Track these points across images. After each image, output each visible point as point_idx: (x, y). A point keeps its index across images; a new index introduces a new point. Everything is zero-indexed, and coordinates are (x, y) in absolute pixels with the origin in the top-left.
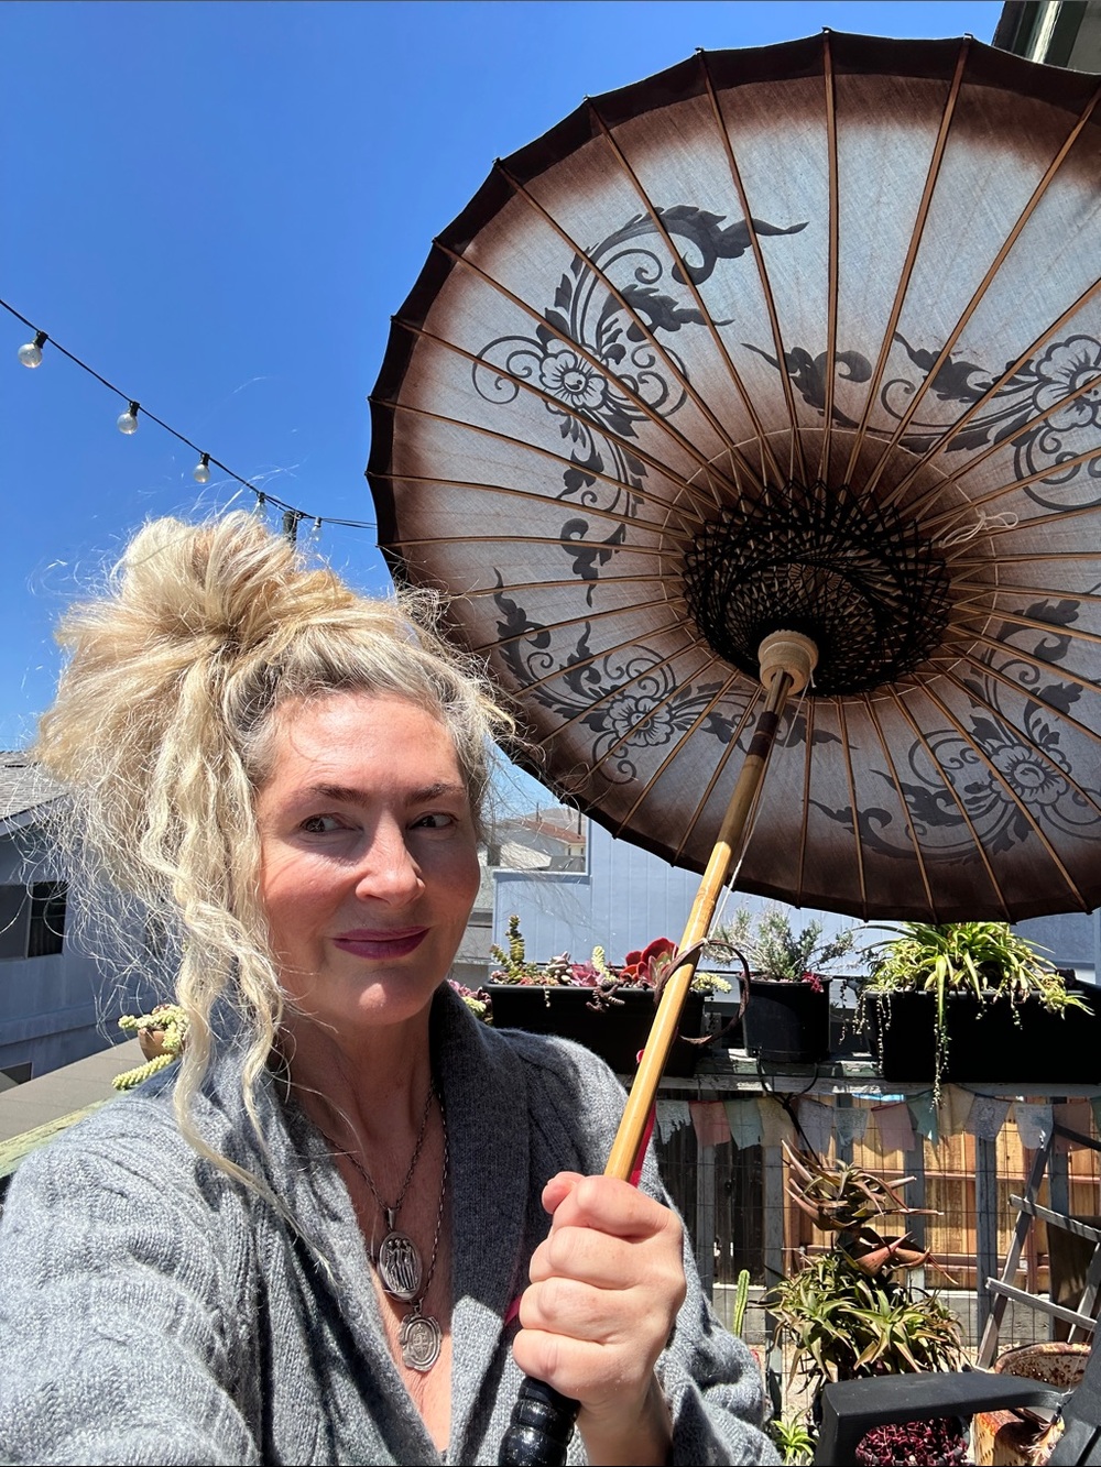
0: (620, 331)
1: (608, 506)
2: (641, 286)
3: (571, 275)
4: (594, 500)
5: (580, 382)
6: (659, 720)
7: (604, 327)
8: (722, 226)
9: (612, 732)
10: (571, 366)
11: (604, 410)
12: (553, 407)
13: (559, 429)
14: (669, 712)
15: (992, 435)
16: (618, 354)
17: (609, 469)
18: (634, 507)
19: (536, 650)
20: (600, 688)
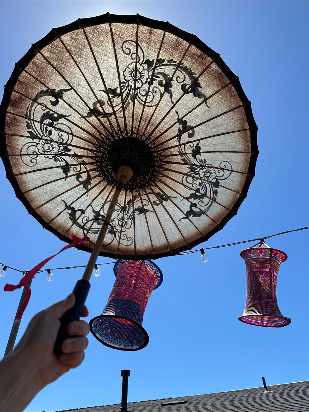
0: (202, 189)
1: (186, 146)
2: (201, 200)
3: (216, 197)
4: (190, 145)
5: (206, 174)
6: (131, 81)
7: (205, 189)
8: (192, 216)
9: (142, 63)
10: (209, 177)
11: (198, 170)
12: (210, 165)
13: (206, 160)
14: (131, 86)
15: (127, 206)
16: (200, 184)
17: (190, 156)
18: (180, 150)
19: (185, 82)
20: (157, 80)
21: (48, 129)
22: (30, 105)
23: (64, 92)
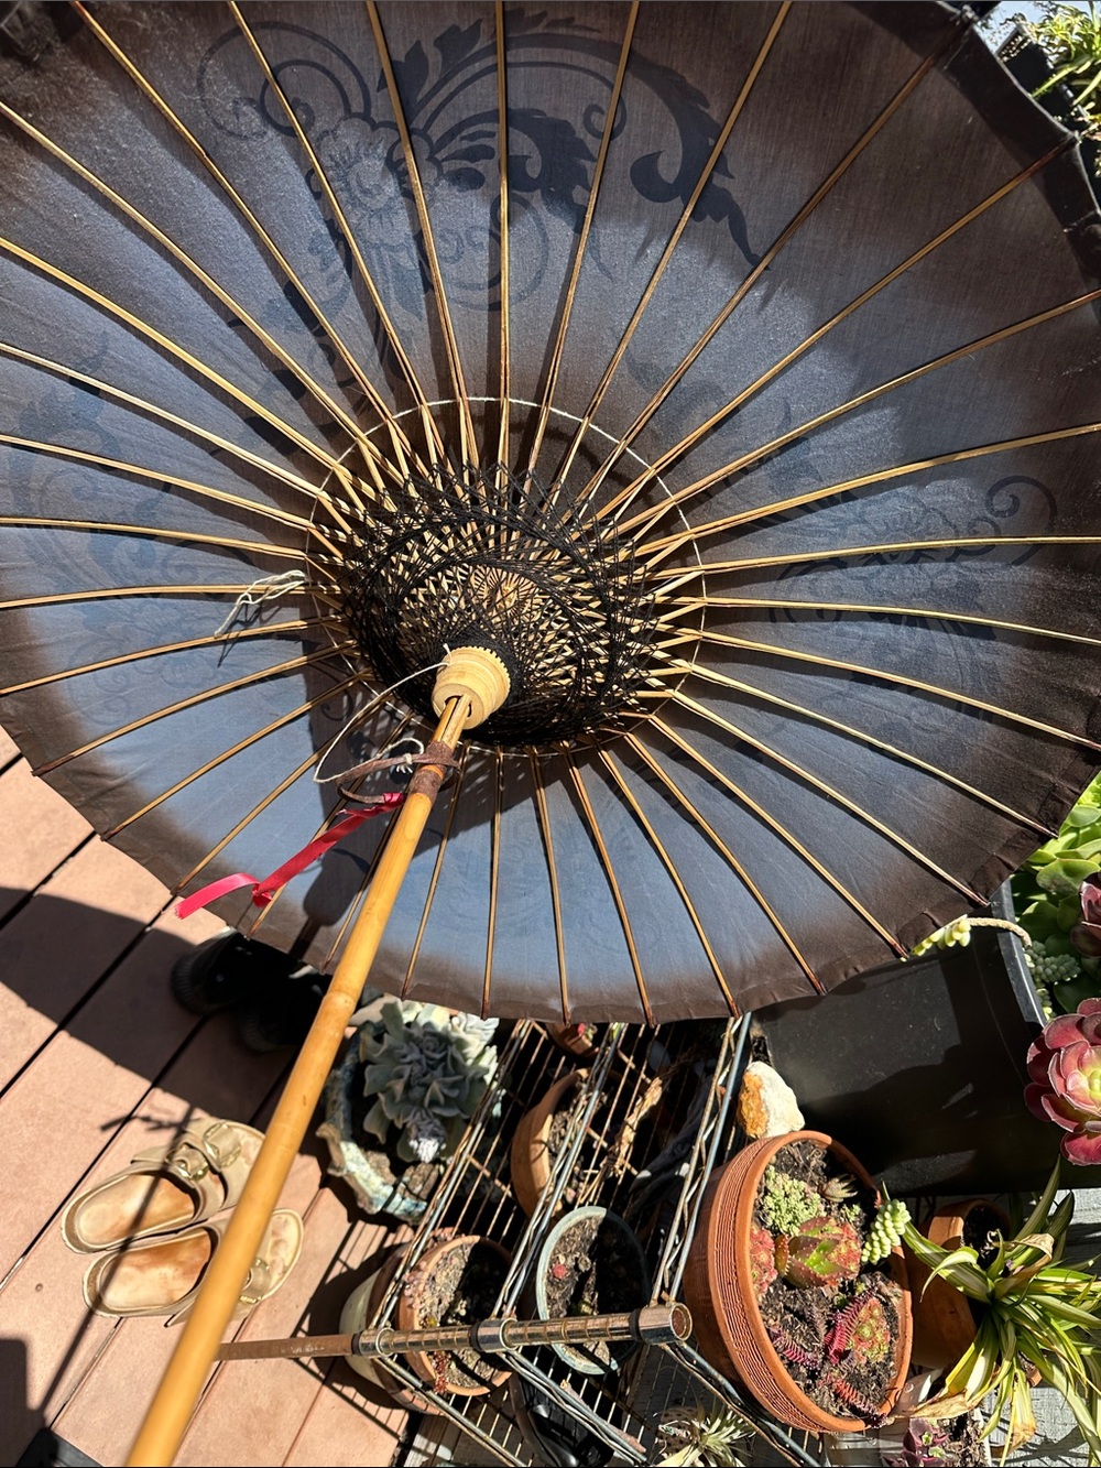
21: (483, 161)
22: (595, 35)
23: (724, 224)
